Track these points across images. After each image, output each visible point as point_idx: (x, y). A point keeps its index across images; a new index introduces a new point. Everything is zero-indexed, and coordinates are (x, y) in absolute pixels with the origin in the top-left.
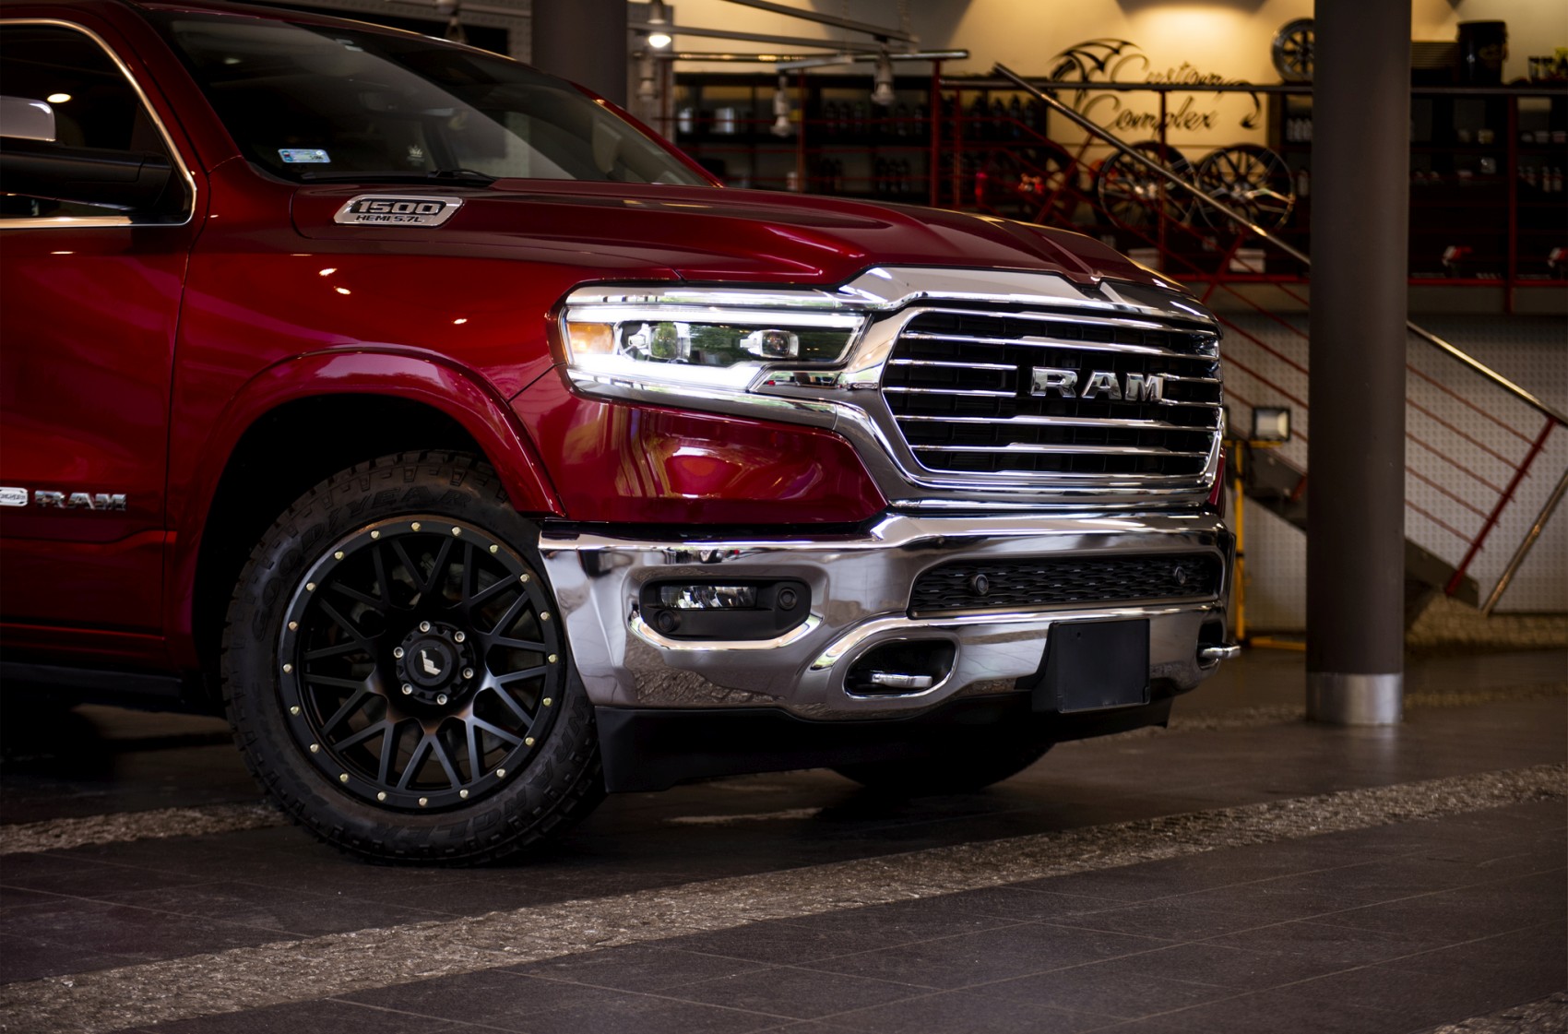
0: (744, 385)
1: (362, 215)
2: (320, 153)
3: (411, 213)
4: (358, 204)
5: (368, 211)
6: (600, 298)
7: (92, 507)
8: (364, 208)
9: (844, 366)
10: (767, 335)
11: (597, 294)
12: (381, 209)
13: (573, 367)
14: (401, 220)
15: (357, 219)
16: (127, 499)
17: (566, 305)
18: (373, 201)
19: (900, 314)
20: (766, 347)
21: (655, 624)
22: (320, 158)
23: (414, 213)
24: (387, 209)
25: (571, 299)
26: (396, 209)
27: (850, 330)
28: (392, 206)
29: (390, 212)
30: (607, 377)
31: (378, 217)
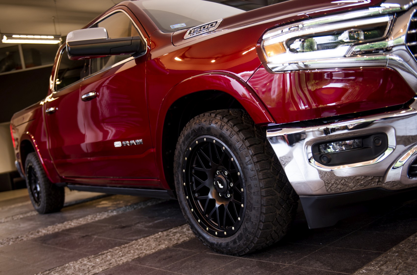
0: (344, 54)
1: (192, 34)
2: (183, 24)
3: (207, 28)
4: (191, 31)
5: (194, 32)
6: (280, 32)
7: (135, 144)
8: (192, 32)
9: (387, 38)
10: (350, 32)
11: (278, 30)
12: (197, 30)
13: (269, 63)
14: (204, 31)
15: (191, 36)
16: (143, 140)
17: (263, 40)
18: (195, 29)
19: (409, 10)
20: (351, 38)
21: (320, 161)
22: (183, 25)
23: (208, 28)
24: (199, 30)
25: (264, 37)
26: (202, 29)
27: (387, 23)
28: (201, 28)
29: (200, 30)
30: (286, 63)
31: (197, 33)
